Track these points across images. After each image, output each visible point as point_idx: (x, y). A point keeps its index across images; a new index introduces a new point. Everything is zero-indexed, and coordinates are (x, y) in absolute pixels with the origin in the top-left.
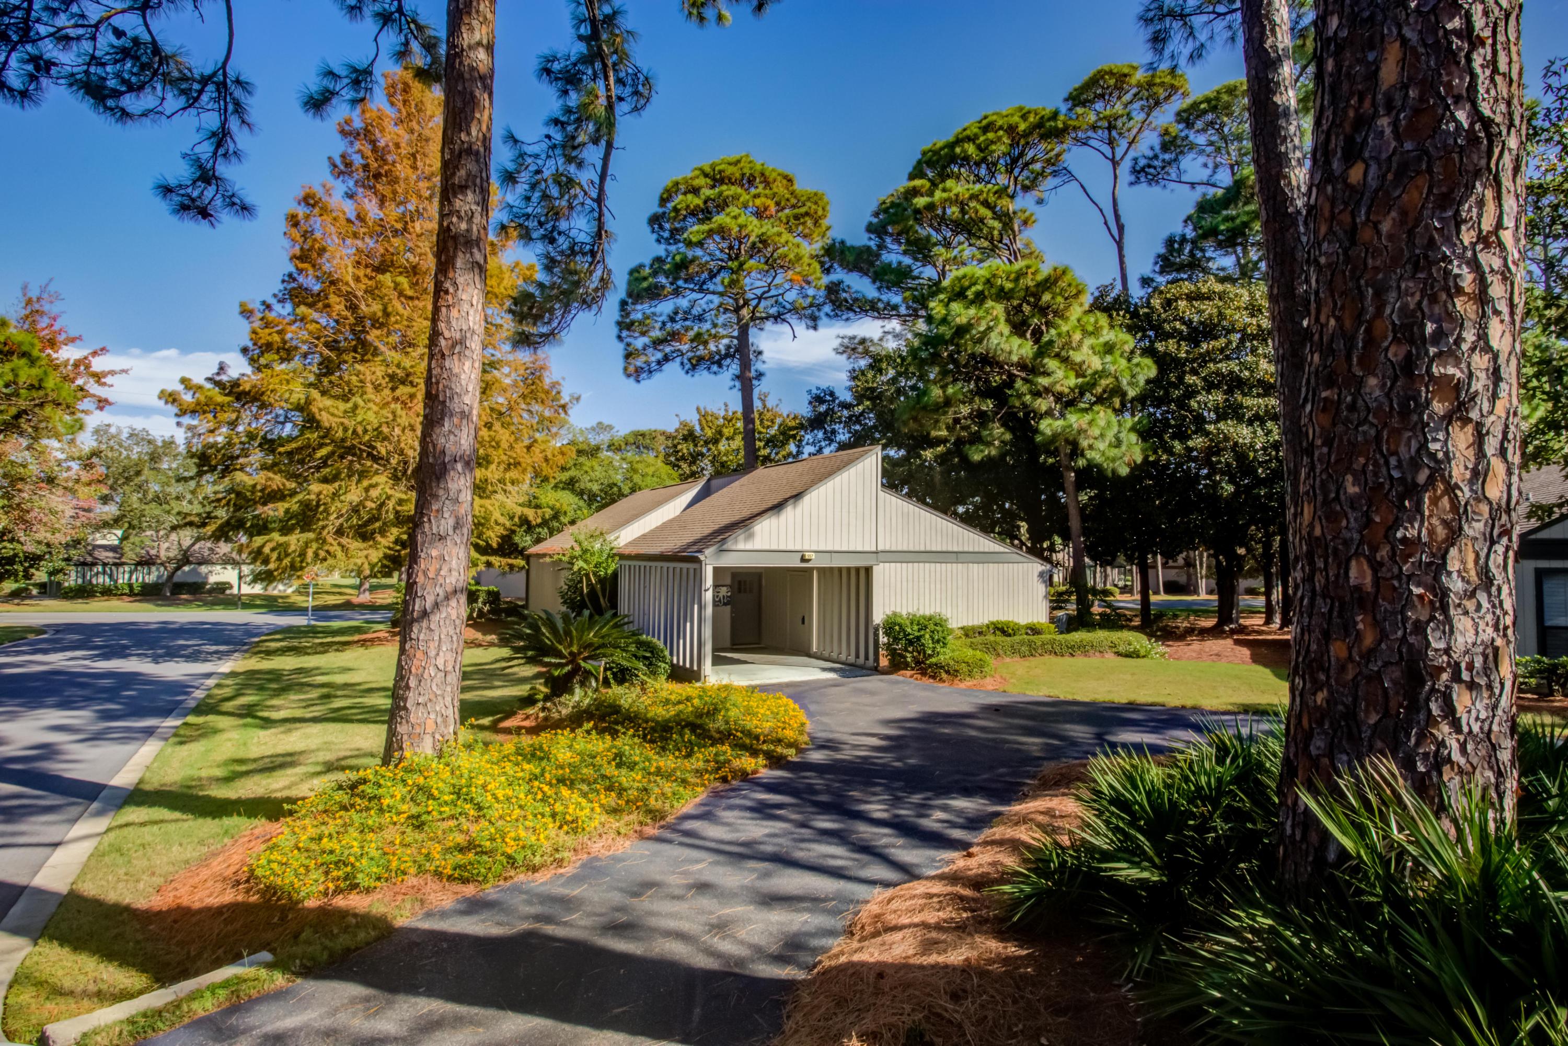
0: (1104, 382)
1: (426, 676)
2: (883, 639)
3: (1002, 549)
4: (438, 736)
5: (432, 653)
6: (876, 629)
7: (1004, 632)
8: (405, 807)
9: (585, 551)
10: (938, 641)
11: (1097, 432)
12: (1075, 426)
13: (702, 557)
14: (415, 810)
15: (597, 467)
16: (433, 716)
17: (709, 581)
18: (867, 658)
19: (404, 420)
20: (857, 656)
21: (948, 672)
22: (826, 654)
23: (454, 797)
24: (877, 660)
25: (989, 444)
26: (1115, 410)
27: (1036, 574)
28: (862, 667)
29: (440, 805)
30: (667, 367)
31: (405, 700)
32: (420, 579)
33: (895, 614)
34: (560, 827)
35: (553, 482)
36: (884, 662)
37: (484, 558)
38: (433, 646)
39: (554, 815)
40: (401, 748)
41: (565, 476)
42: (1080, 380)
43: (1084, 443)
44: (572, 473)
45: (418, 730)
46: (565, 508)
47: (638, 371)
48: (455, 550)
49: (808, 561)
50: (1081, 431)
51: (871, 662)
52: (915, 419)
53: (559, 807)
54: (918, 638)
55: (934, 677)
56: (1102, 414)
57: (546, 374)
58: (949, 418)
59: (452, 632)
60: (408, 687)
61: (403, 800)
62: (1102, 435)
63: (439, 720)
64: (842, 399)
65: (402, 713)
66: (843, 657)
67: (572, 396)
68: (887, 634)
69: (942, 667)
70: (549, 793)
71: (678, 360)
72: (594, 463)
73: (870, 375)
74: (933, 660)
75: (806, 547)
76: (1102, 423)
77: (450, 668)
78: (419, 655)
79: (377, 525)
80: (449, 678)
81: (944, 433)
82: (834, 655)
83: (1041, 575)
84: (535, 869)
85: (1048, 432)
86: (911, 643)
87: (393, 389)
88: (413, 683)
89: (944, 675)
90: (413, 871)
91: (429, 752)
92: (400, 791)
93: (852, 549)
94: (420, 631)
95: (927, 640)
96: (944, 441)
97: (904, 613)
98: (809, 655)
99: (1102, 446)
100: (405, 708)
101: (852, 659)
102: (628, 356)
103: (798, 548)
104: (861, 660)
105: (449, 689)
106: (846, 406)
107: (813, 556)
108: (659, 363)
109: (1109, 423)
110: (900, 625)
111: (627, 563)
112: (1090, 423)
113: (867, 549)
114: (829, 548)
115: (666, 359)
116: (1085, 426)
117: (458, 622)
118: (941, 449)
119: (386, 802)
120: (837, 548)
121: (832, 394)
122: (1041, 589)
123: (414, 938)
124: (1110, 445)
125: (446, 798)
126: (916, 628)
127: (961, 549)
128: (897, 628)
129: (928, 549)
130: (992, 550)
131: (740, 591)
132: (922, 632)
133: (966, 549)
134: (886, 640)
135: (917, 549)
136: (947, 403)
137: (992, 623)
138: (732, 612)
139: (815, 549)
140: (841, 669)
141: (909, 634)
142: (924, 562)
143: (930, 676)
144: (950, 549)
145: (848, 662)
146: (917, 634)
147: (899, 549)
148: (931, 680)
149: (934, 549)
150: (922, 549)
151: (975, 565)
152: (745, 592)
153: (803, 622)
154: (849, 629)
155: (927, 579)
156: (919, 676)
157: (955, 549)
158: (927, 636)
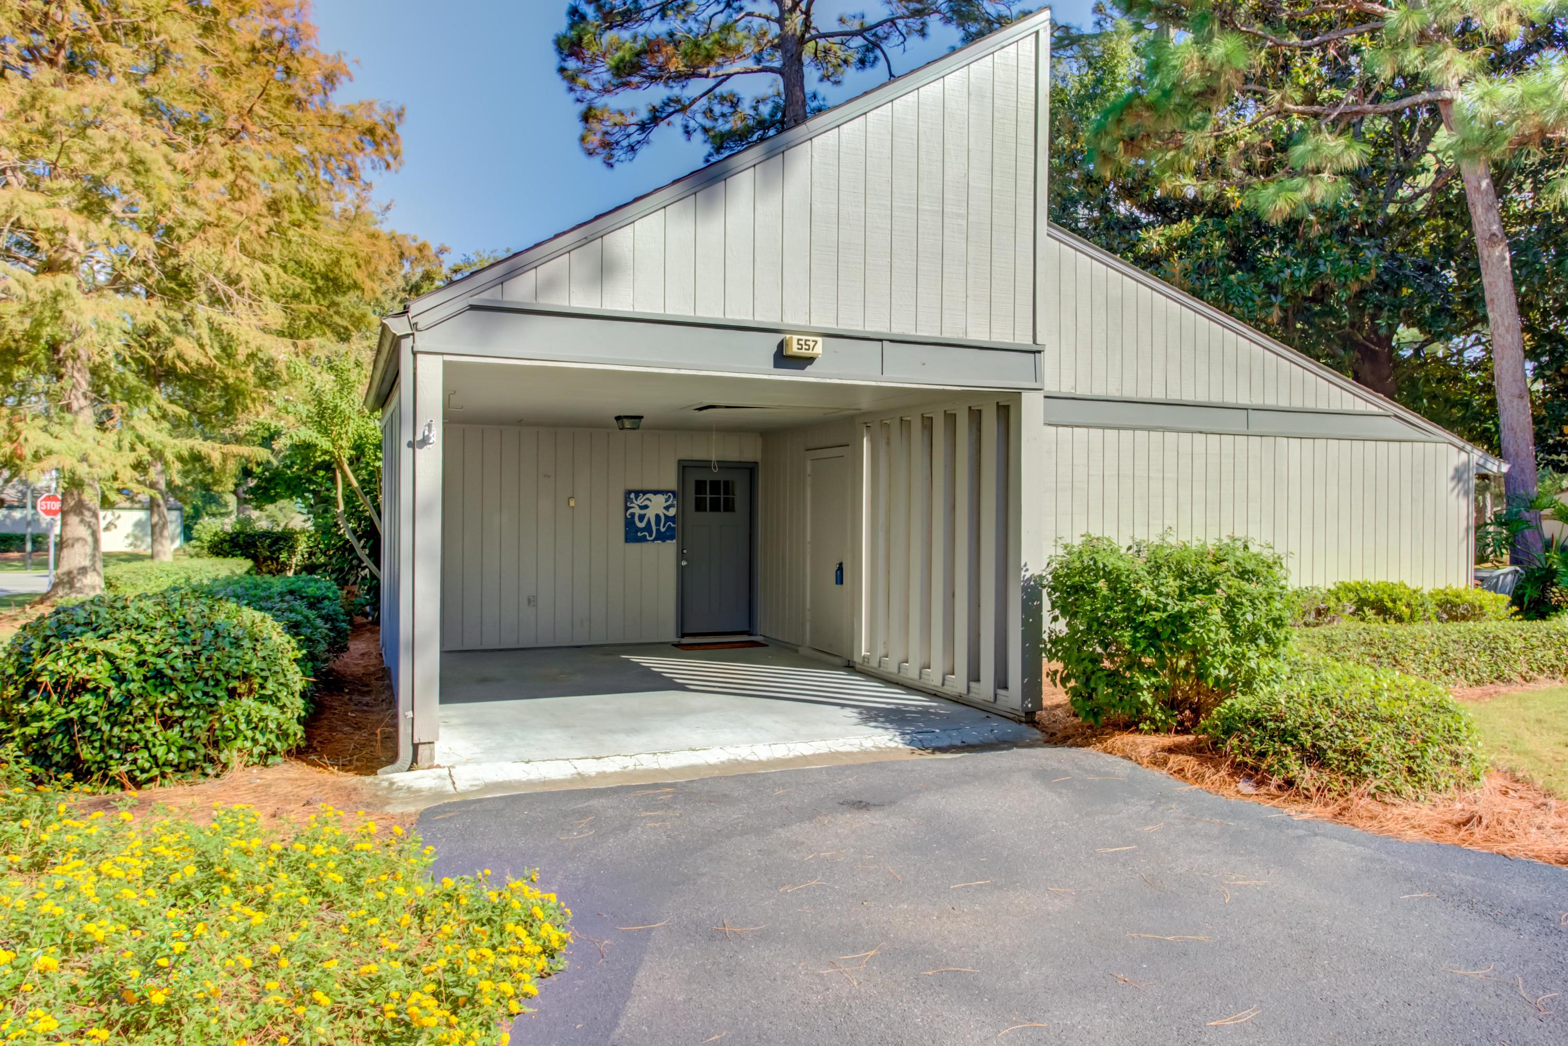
2: (1055, 625)
3: (1361, 406)
6: (1032, 592)
7: (1382, 610)
10: (1253, 635)
13: (399, 327)
18: (1002, 683)
20: (974, 676)
21: (1314, 758)
22: (891, 667)
24: (1032, 688)
25: (1310, 176)
28: (987, 711)
33: (1089, 540)
47: (609, 145)
49: (803, 362)
51: (1013, 697)
54: (1178, 622)
66: (934, 678)
68: (1067, 609)
69: (1287, 736)
74: (1241, 702)
75: (791, 320)
81: (1190, 187)
82: (911, 672)
83: (1459, 475)
86: (1154, 636)
93: (952, 333)
95: (1213, 629)
97: (1123, 543)
98: (850, 667)
101: (958, 684)
103: (763, 318)
104: (985, 689)
107: (819, 348)
110: (1113, 579)
113: (1002, 337)
114: (877, 328)
118: (1182, 228)
120: (903, 330)
126: (1172, 585)
127: (1257, 401)
128: (1102, 585)
129: (1174, 396)
130: (1335, 407)
131: (700, 506)
132: (1198, 602)
133: (1270, 402)
134: (1061, 627)
135: (1144, 395)
136: (1208, 93)
137: (1348, 589)
138: (681, 555)
139: (830, 325)
140: (924, 712)
141: (1149, 608)
142: (1164, 429)
143: (1238, 769)
144: (1230, 399)
145: (949, 689)
146: (1174, 607)
147: (1098, 392)
148: (1246, 787)
149: (1188, 397)
150: (1159, 395)
151: (1295, 443)
152: (715, 507)
153: (840, 580)
154: (950, 595)
155: (1171, 474)
156: (1190, 763)
157: (1244, 401)
158: (1216, 615)
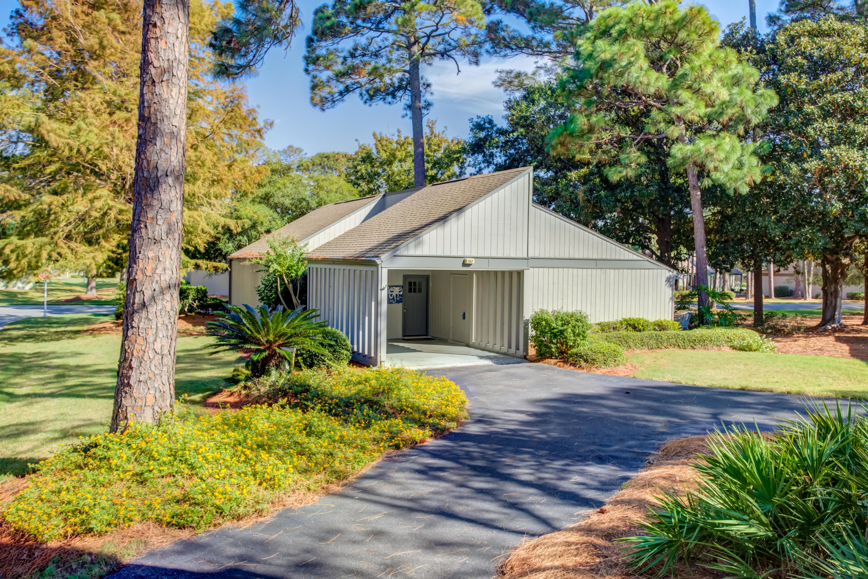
0: (730, 112)
1: (146, 358)
2: (532, 333)
3: (635, 257)
4: (156, 408)
5: (151, 339)
6: (526, 324)
7: (635, 328)
8: (130, 467)
9: (279, 256)
10: (579, 335)
11: (722, 156)
12: (703, 150)
13: (378, 261)
14: (138, 469)
15: (288, 184)
16: (152, 391)
17: (384, 282)
18: (518, 348)
19: (122, 142)
20: (510, 347)
21: (586, 361)
22: (483, 345)
23: (172, 458)
24: (526, 349)
25: (627, 166)
26: (739, 136)
27: (664, 279)
28: (513, 356)
29: (160, 465)
30: (348, 97)
31: (129, 378)
32: (139, 277)
33: (542, 311)
34: (260, 484)
35: (251, 196)
36: (532, 352)
37: (193, 261)
38: (152, 332)
39: (255, 475)
40: (126, 418)
41: (261, 192)
42: (709, 110)
43: (711, 166)
44: (267, 189)
45: (140, 403)
46: (262, 219)
47: (324, 100)
48: (168, 252)
49: (469, 265)
50: (708, 155)
51: (521, 352)
52: (562, 144)
53: (259, 468)
54: (562, 332)
55: (574, 365)
56: (727, 139)
57: (243, 102)
58: (591, 144)
59: (167, 321)
60: (131, 368)
61: (128, 461)
62: (727, 159)
63: (158, 395)
64: (499, 126)
65: (127, 389)
66: (497, 347)
67: (266, 122)
68: (535, 328)
69: (581, 357)
70: (250, 456)
71: (358, 91)
72: (286, 181)
73: (524, 105)
74: (574, 350)
75: (467, 254)
76: (728, 148)
77: (166, 352)
78: (140, 340)
79: (101, 232)
80: (165, 360)
81: (587, 156)
82: (490, 346)
83: (668, 280)
84: (239, 518)
85: (679, 155)
86: (555, 336)
87: (111, 114)
88: (134, 364)
89: (583, 364)
90: (138, 518)
91: (150, 421)
92: (126, 453)
93: (506, 255)
94: (140, 321)
95: (569, 333)
96: (588, 163)
97: (550, 310)
98: (468, 346)
99: (726, 168)
100: (129, 385)
101: (505, 349)
102: (314, 87)
103: (460, 254)
104: (513, 350)
105: (165, 369)
106: (502, 132)
107: (473, 261)
108: (341, 93)
109: (733, 148)
110: (546, 321)
111: (314, 266)
112: (717, 148)
113: (519, 255)
114: (487, 255)
115: (347, 90)
116: (711, 150)
117: (172, 313)
118: (584, 170)
119: (114, 462)
120: (494, 255)
121: (490, 122)
122: (668, 292)
123: (139, 572)
124: (733, 167)
125: (165, 459)
126: (560, 323)
127: (600, 257)
128: (544, 323)
129: (572, 256)
130: (626, 258)
131: (410, 291)
132: (565, 327)
133: (604, 257)
134: (534, 333)
135: (562, 256)
136: (591, 130)
137: (625, 320)
138: (404, 308)
139: (475, 255)
140: (496, 357)
141: (554, 328)
142: (568, 268)
143: (571, 364)
144: (590, 257)
145: (502, 351)
146: (561, 328)
147: (547, 256)
148: (572, 368)
149: (577, 256)
150: (567, 256)
151: (612, 271)
152: (415, 291)
153: (464, 318)
154: (502, 323)
155: (570, 282)
156: (562, 364)
157: (595, 257)
158: (569, 330)
